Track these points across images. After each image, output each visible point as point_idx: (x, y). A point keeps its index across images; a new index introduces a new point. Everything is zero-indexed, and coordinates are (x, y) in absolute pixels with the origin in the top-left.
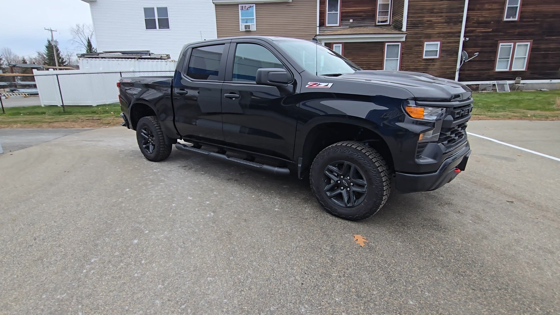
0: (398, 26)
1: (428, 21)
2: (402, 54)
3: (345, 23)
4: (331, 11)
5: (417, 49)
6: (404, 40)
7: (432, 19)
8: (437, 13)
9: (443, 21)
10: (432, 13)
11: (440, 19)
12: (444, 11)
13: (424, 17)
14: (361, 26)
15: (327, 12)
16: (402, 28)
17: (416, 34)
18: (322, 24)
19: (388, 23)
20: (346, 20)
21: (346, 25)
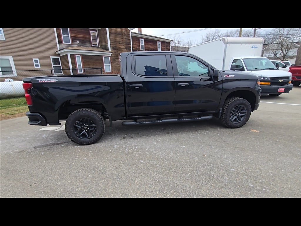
0: (106, 48)
1: (119, 47)
2: (111, 62)
3: (75, 43)
4: (65, 35)
5: (117, 60)
6: (111, 55)
7: (120, 46)
8: (122, 44)
9: (124, 48)
10: (120, 44)
11: (123, 47)
12: (124, 43)
13: (117, 45)
14: (85, 46)
15: (62, 35)
16: (108, 49)
17: (116, 53)
18: (60, 42)
19: (98, 46)
20: (75, 41)
21: (76, 44)
